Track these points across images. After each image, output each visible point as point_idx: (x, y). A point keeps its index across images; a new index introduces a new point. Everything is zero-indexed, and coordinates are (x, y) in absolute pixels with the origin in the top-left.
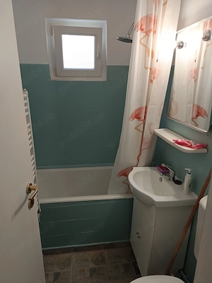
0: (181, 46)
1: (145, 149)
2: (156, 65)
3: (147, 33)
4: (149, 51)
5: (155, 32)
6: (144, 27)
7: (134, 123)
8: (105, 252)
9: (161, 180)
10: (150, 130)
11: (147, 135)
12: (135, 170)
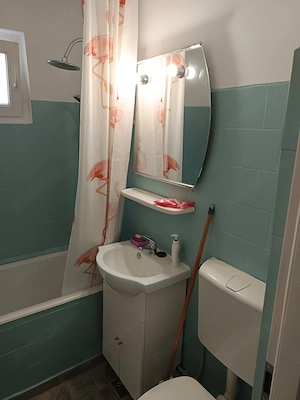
0: (145, 81)
1: (111, 219)
2: (117, 104)
3: (102, 60)
4: (106, 85)
5: (111, 60)
6: (96, 50)
7: (95, 183)
8: (68, 385)
9: (139, 256)
10: (117, 192)
11: (114, 199)
12: (103, 250)
